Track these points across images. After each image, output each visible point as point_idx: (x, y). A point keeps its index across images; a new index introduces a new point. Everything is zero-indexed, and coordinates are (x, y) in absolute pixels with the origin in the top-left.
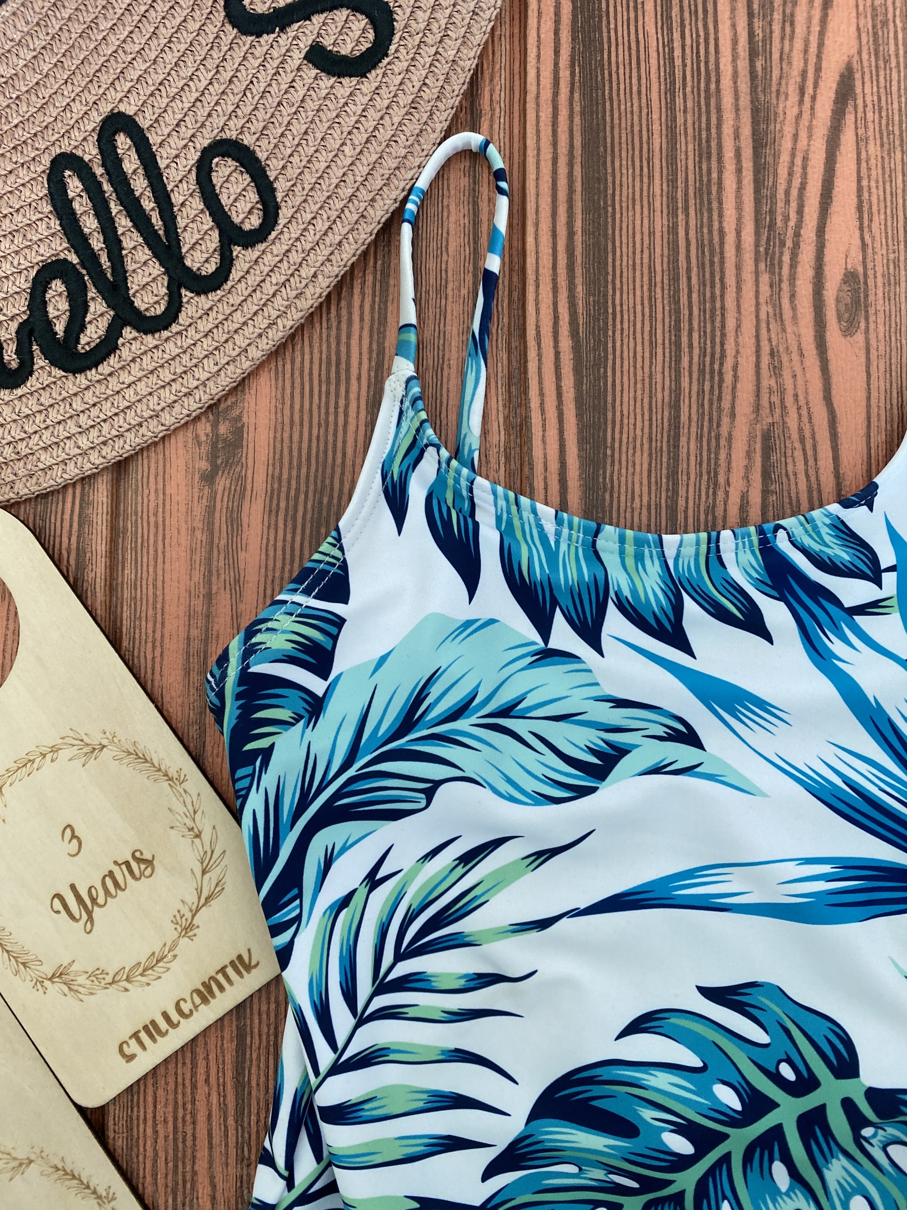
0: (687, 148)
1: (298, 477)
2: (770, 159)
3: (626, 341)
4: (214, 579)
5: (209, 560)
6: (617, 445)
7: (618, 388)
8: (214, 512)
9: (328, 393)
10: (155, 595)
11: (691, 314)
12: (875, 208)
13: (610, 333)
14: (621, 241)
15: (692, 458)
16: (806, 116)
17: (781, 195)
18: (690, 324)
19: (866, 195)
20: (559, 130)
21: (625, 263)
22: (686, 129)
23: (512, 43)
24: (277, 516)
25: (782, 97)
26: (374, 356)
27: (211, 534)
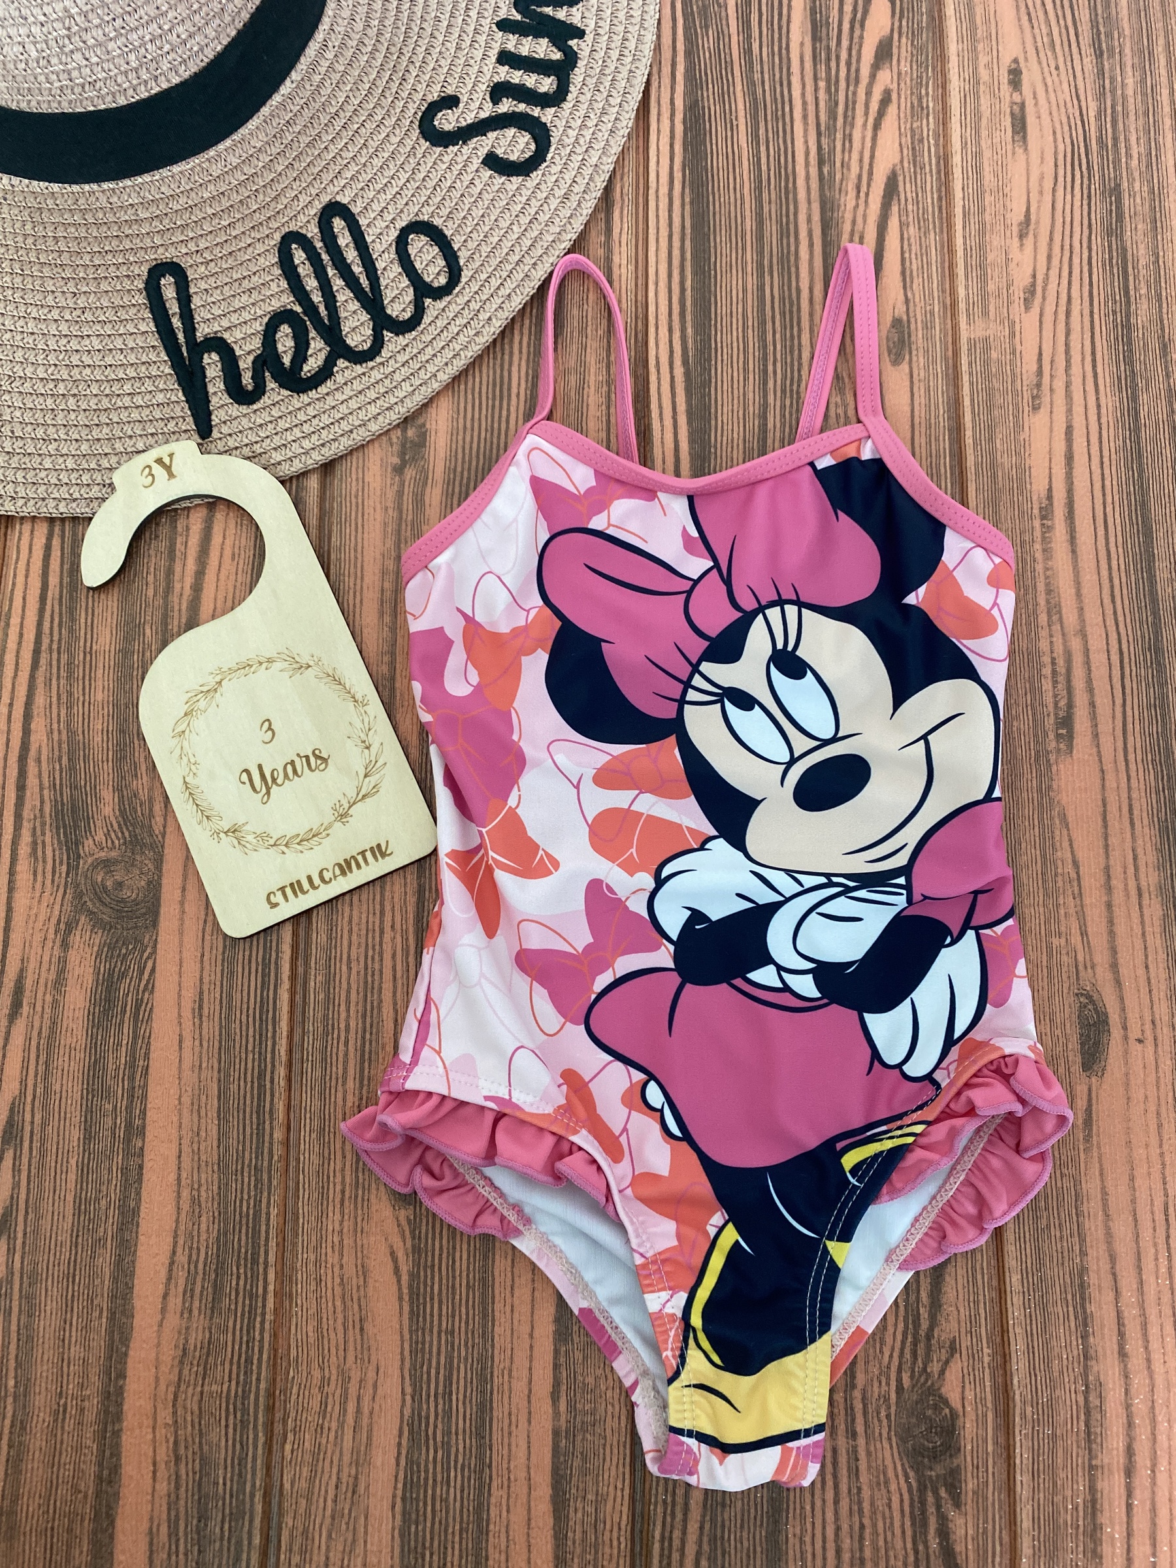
0: (771, 229)
1: (469, 469)
2: (834, 238)
3: (725, 368)
4: (402, 545)
5: (399, 531)
7: (720, 403)
8: (403, 495)
9: (493, 406)
10: (356, 558)
11: (775, 349)
12: (915, 273)
13: (713, 362)
14: (721, 295)
16: (862, 207)
18: (775, 356)
19: (908, 263)
20: (674, 215)
21: (724, 312)
22: (770, 215)
23: (637, 153)
25: (843, 194)
26: (530, 379)
27: (401, 512)
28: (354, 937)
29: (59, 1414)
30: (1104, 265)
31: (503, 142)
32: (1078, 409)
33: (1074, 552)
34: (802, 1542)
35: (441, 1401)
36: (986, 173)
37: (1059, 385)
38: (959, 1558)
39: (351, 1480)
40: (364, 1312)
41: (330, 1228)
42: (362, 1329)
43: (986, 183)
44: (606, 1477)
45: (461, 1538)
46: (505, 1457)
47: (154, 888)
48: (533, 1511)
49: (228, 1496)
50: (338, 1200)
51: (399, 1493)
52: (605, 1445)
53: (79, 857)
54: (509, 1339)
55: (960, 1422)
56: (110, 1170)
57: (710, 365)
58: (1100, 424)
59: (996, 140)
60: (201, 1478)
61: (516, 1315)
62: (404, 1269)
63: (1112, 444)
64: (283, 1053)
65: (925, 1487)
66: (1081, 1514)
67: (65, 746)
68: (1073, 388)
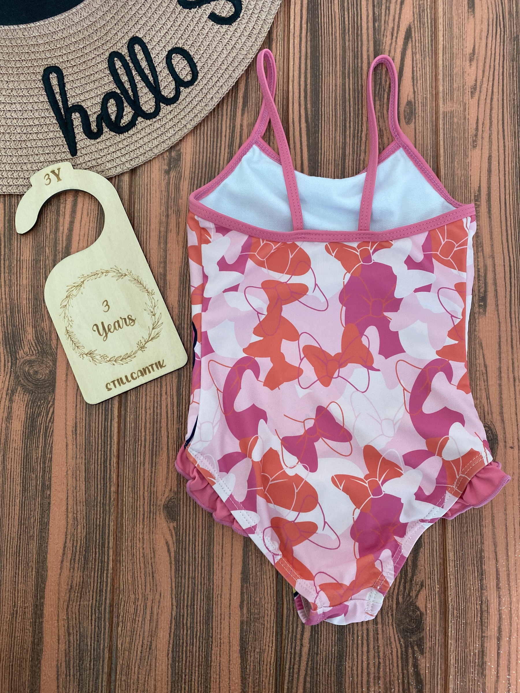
0: (349, 55)
3: (326, 124)
4: (169, 209)
5: (168, 202)
6: (322, 162)
7: (323, 141)
8: (170, 184)
9: (213, 141)
10: (147, 216)
11: (350, 115)
12: (419, 78)
13: (320, 121)
14: (324, 88)
15: (350, 168)
16: (394, 44)
18: (350, 119)
19: (415, 73)
20: (302, 47)
21: (326, 96)
22: (349, 47)
23: (284, 14)
25: (385, 37)
26: (231, 128)
27: (168, 193)
28: (148, 398)
29: (14, 614)
30: (510, 76)
31: (218, 7)
32: (495, 147)
33: (490, 217)
34: (352, 670)
35: (189, 608)
36: (455, 28)
37: (486, 135)
38: (422, 676)
39: (149, 644)
40: (154, 569)
41: (138, 531)
42: (153, 577)
43: (454, 34)
44: (264, 642)
45: (199, 668)
46: (219, 633)
47: (53, 374)
48: (231, 657)
49: (92, 651)
50: (141, 519)
51: (171, 649)
52: (264, 628)
53: (17, 359)
54: (220, 581)
55: (424, 618)
56: (35, 505)
57: (319, 123)
58: (505, 155)
59: (460, 11)
60: (80, 643)
61: (224, 571)
62: (172, 550)
63: (510, 165)
64: (115, 451)
65: (408, 646)
66: (477, 657)
67: (8, 306)
68: (492, 137)
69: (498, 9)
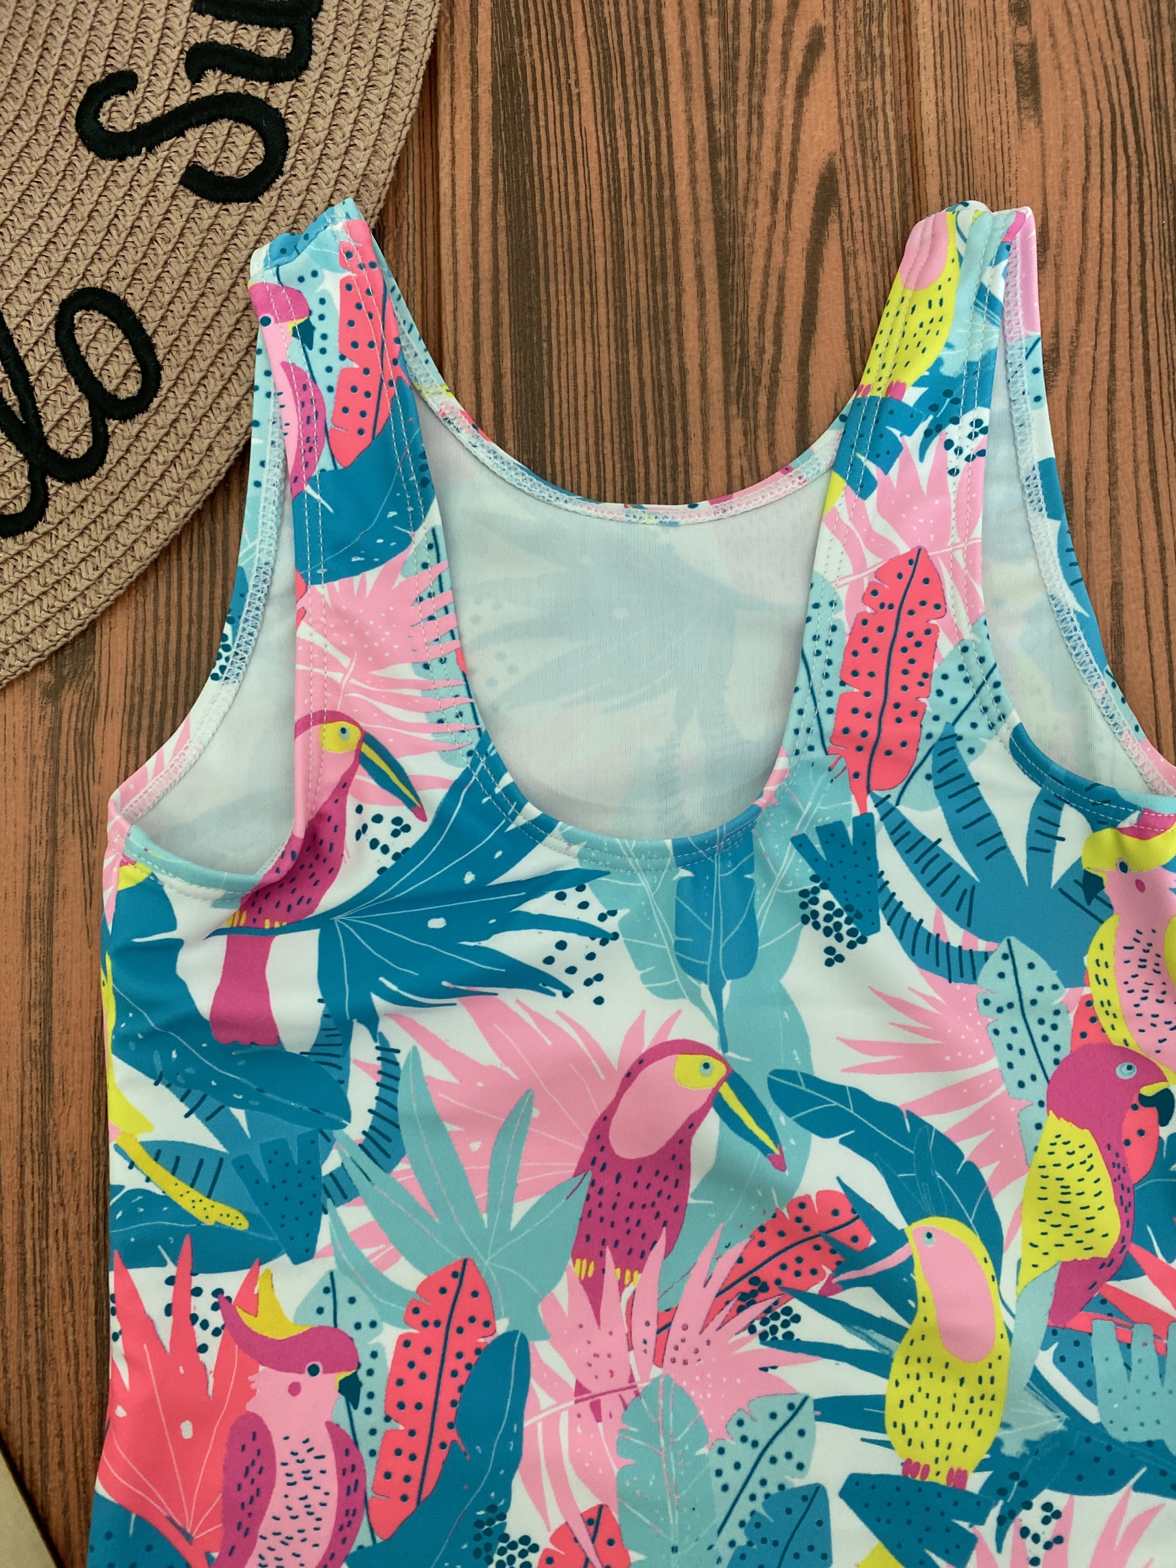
0: (637, 268)
1: (165, 687)
2: (739, 280)
4: (60, 820)
5: (53, 796)
8: (60, 734)
9: (201, 582)
11: (647, 473)
14: (560, 384)
16: (781, 227)
17: (753, 321)
18: (647, 484)
19: (856, 321)
20: (481, 250)
21: (565, 412)
22: (635, 245)
23: (422, 146)
24: (138, 738)
25: (751, 206)
27: (57, 762)
30: (1165, 311)
31: (211, 145)
32: (1130, 554)
36: (977, 165)
43: (978, 181)
59: (992, 108)
68: (1121, 520)
69: (1115, 94)
